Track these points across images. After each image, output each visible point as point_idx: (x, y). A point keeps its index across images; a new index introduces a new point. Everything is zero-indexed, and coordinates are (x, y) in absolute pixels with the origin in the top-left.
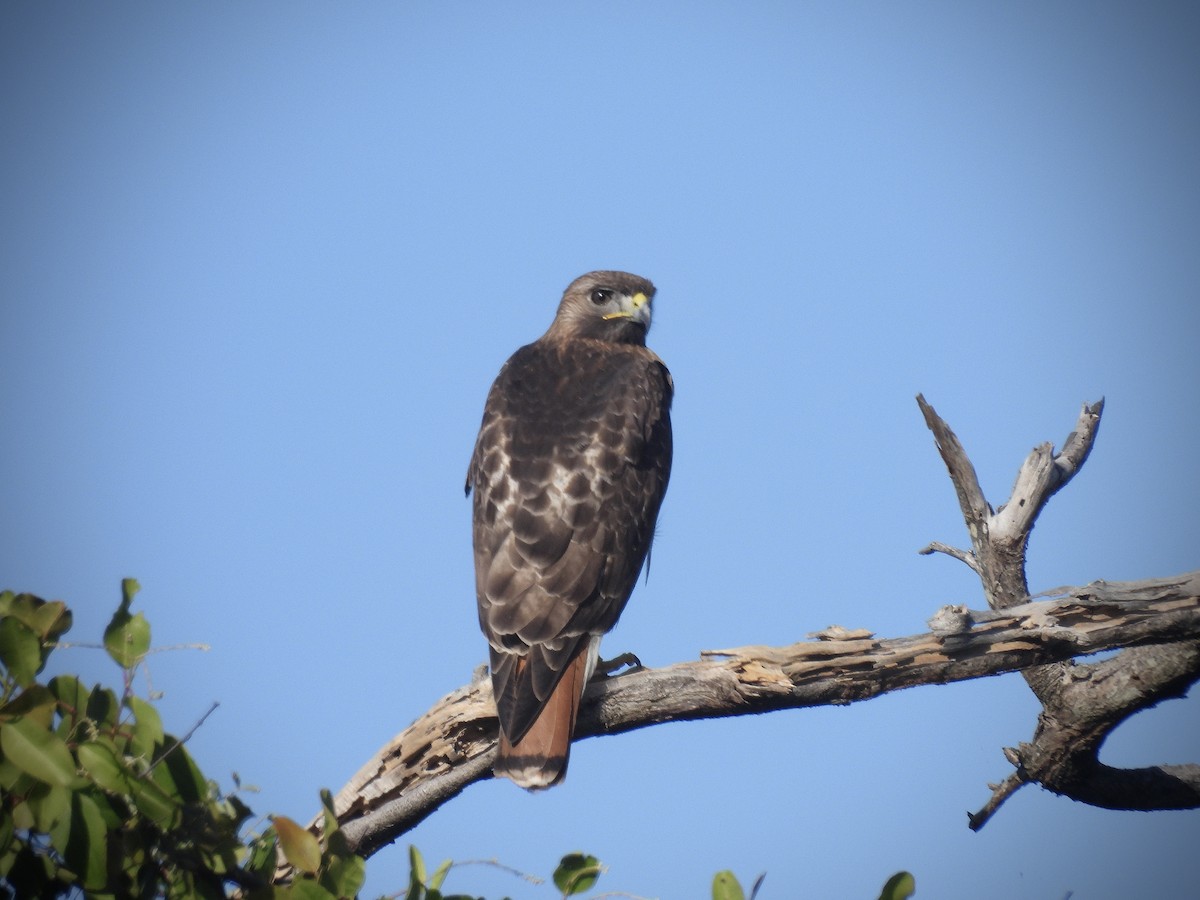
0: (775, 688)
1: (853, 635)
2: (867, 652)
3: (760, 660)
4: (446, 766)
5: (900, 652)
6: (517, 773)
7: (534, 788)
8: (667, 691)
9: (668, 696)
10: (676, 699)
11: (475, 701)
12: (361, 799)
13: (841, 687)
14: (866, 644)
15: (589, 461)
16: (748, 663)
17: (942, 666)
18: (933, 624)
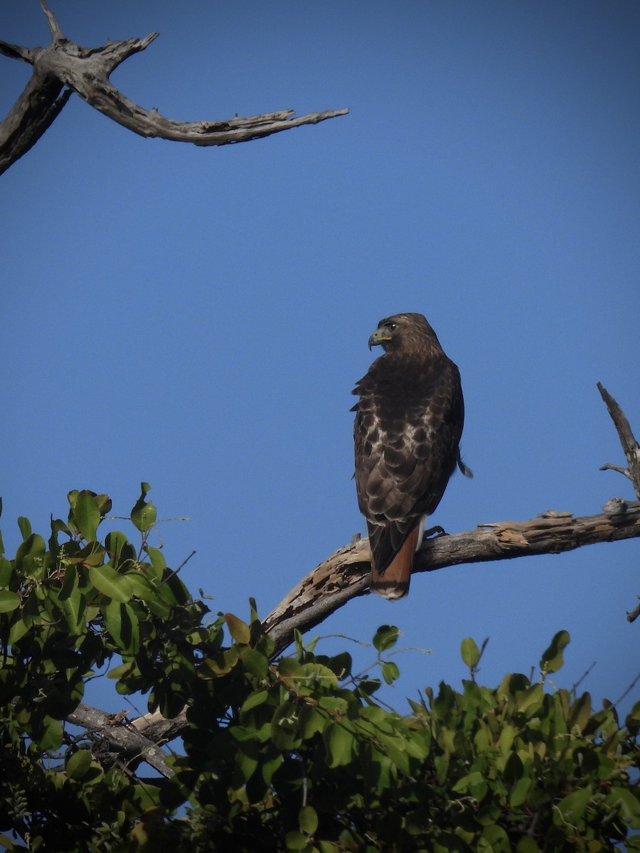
0: (518, 544)
1: (561, 515)
2: (569, 524)
3: (510, 529)
4: (338, 588)
5: (587, 524)
6: (383, 591)
7: (391, 599)
8: (459, 546)
9: (459, 550)
10: (464, 551)
11: (353, 553)
12: (292, 607)
13: (554, 544)
14: (568, 520)
15: (426, 422)
16: (504, 531)
17: (610, 532)
18: (605, 509)
